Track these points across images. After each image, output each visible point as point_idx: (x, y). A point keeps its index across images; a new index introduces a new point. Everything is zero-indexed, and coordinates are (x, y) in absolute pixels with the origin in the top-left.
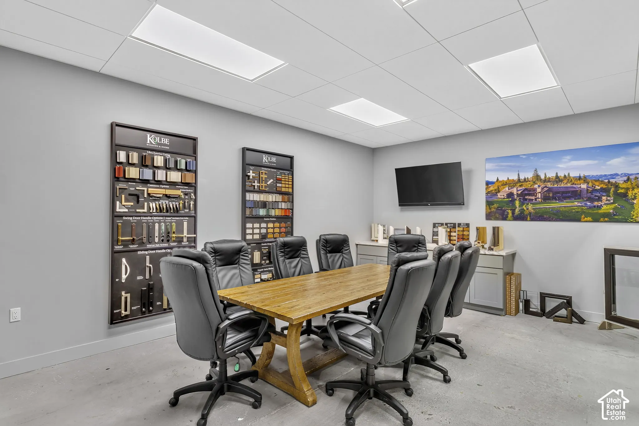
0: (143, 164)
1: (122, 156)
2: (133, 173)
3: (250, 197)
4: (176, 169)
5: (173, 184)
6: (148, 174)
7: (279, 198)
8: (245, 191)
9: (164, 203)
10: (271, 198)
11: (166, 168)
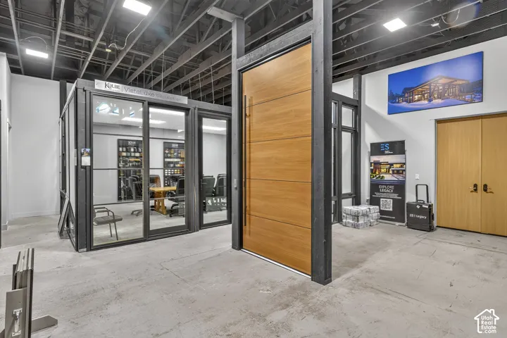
0: (127, 151)
1: (121, 149)
2: (124, 154)
3: (167, 160)
4: (138, 152)
5: (137, 157)
6: (129, 154)
7: (179, 160)
8: (165, 157)
9: (134, 163)
10: (176, 160)
11: (134, 152)
